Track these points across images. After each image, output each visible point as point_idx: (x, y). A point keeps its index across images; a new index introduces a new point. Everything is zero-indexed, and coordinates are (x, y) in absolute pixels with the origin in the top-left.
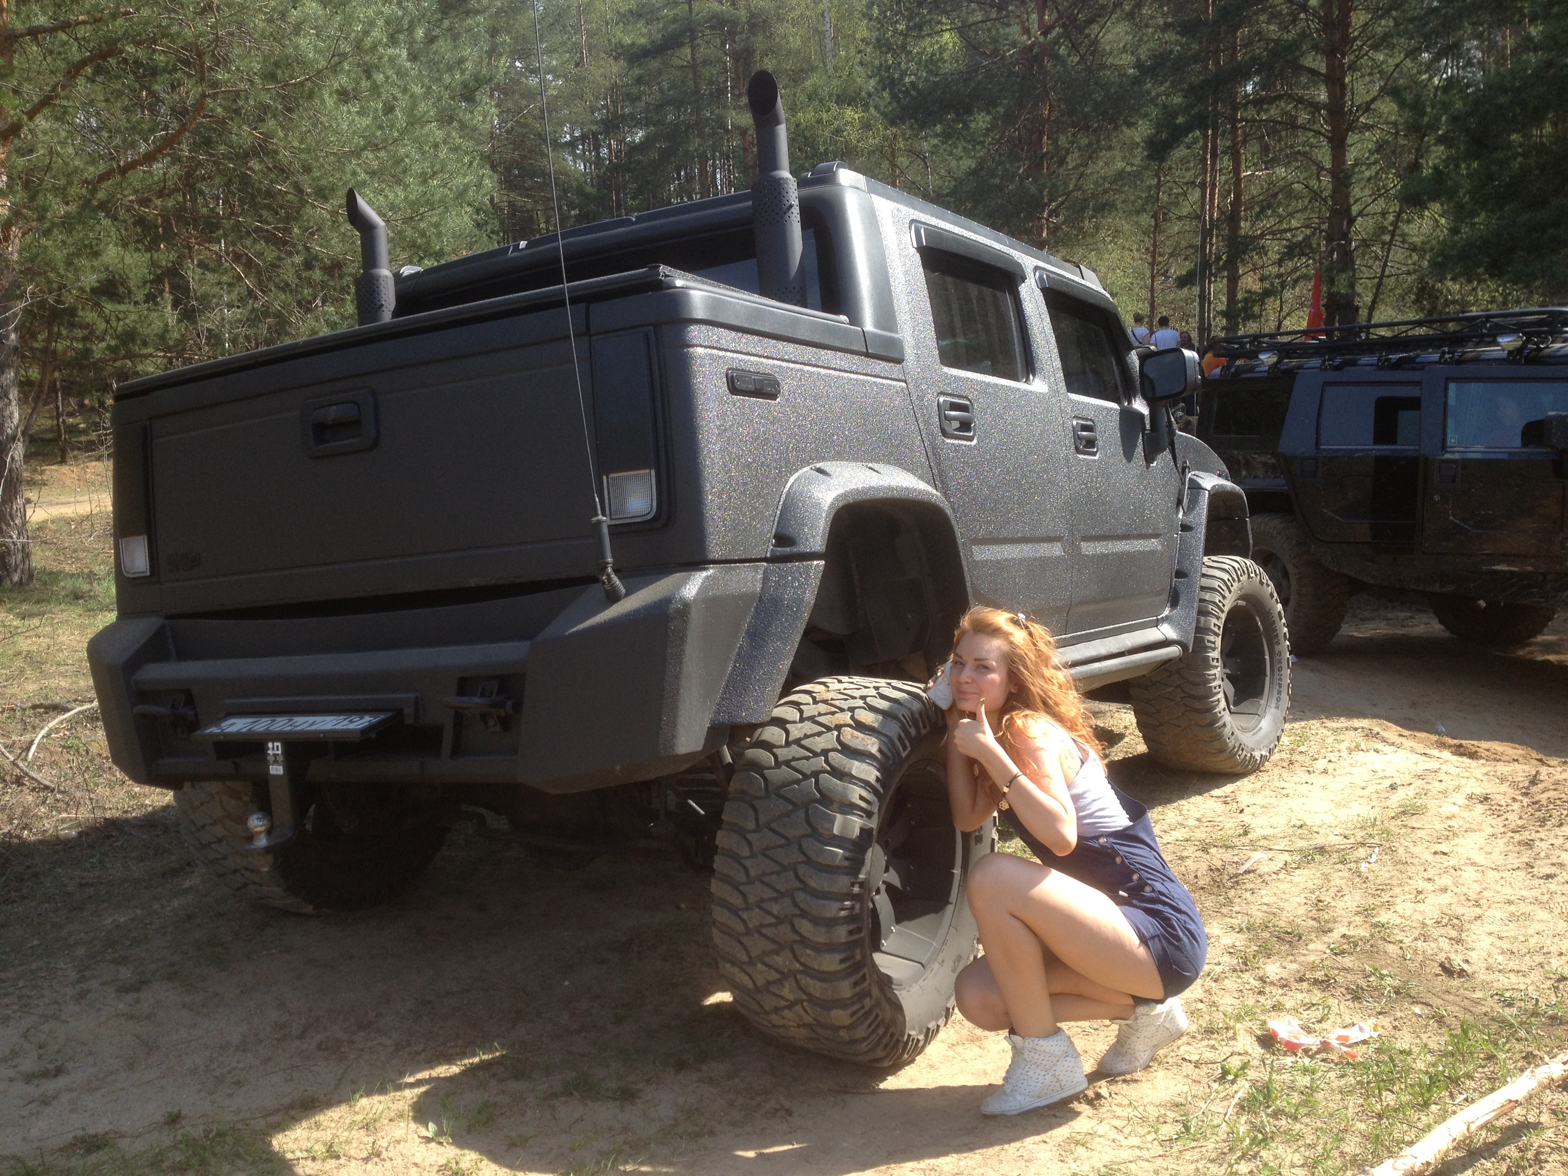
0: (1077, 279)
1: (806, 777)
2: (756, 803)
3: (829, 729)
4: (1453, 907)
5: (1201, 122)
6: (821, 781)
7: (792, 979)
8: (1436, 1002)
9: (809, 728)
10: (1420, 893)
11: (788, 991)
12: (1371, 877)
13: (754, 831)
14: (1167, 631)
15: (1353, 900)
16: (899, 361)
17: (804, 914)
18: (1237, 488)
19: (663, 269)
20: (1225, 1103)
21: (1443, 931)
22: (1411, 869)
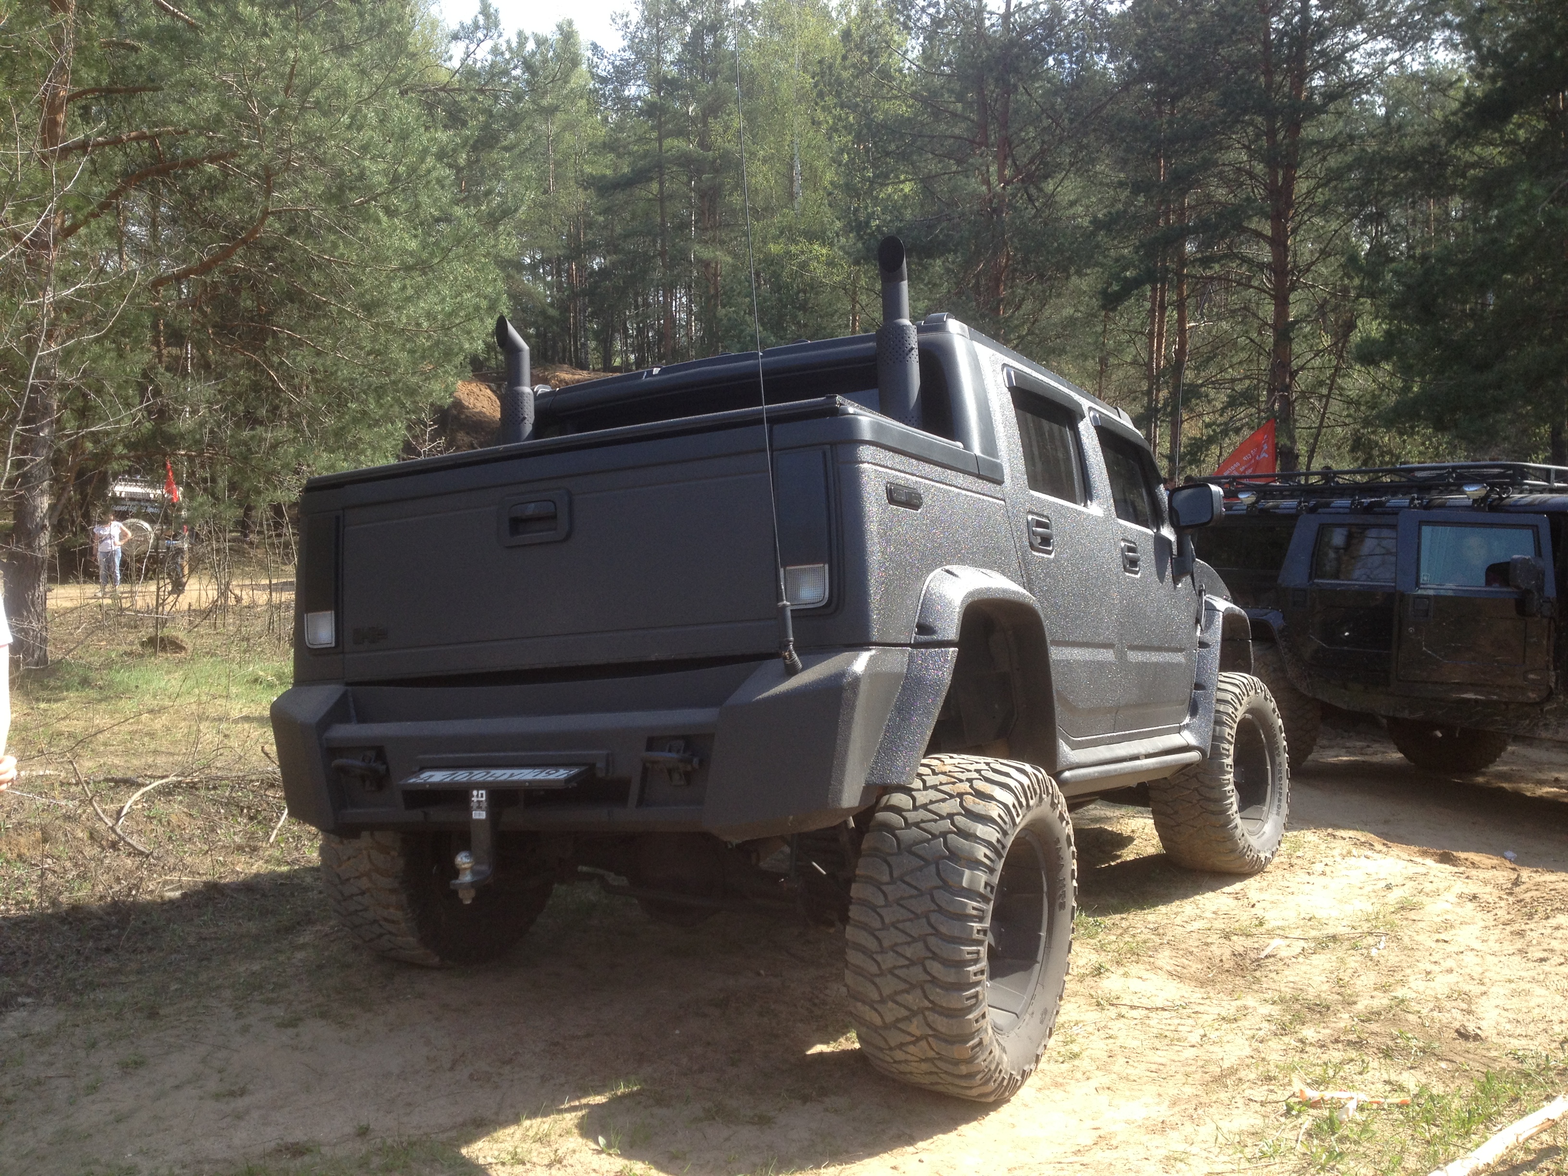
0: (1117, 418)
1: (935, 837)
2: (889, 858)
3: (951, 796)
4: (1460, 985)
5: (1150, 277)
6: (949, 841)
7: (920, 1017)
8: (1459, 1059)
9: (933, 795)
10: (1428, 973)
11: (915, 1027)
12: (1382, 961)
13: (888, 884)
14: (1187, 738)
15: (1368, 979)
16: (1000, 482)
17: (935, 957)
18: (1243, 612)
19: (839, 398)
20: (1295, 1132)
21: (1454, 1004)
22: (1418, 954)
